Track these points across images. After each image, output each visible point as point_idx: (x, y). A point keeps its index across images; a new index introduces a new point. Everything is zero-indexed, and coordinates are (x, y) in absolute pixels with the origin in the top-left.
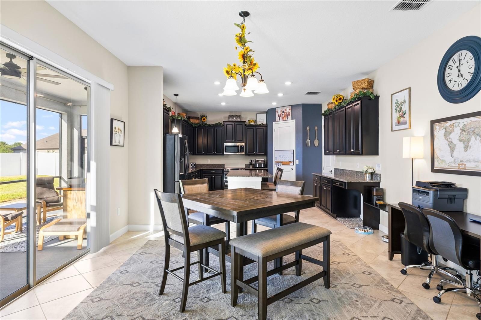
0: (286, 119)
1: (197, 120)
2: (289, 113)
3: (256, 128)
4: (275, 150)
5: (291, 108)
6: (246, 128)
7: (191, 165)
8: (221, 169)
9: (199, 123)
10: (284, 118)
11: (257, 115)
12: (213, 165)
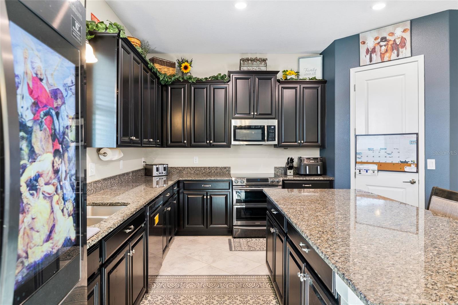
0: (394, 56)
1: (171, 69)
2: (403, 39)
3: (302, 86)
4: (356, 136)
5: (409, 27)
6: (280, 86)
7: (157, 170)
8: (227, 179)
9: (174, 76)
10: (387, 55)
11: (301, 60)
12: (205, 168)
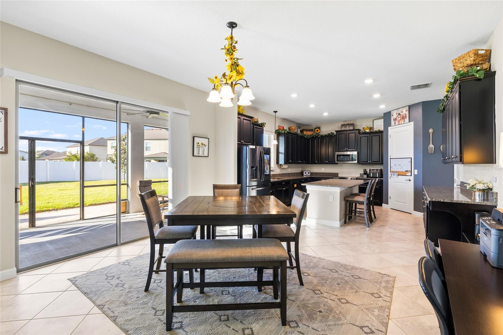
0: (403, 122)
1: (311, 132)
2: (406, 114)
3: (371, 135)
4: (390, 159)
6: (360, 136)
7: (305, 173)
9: (312, 135)
10: (400, 121)
12: (326, 173)
